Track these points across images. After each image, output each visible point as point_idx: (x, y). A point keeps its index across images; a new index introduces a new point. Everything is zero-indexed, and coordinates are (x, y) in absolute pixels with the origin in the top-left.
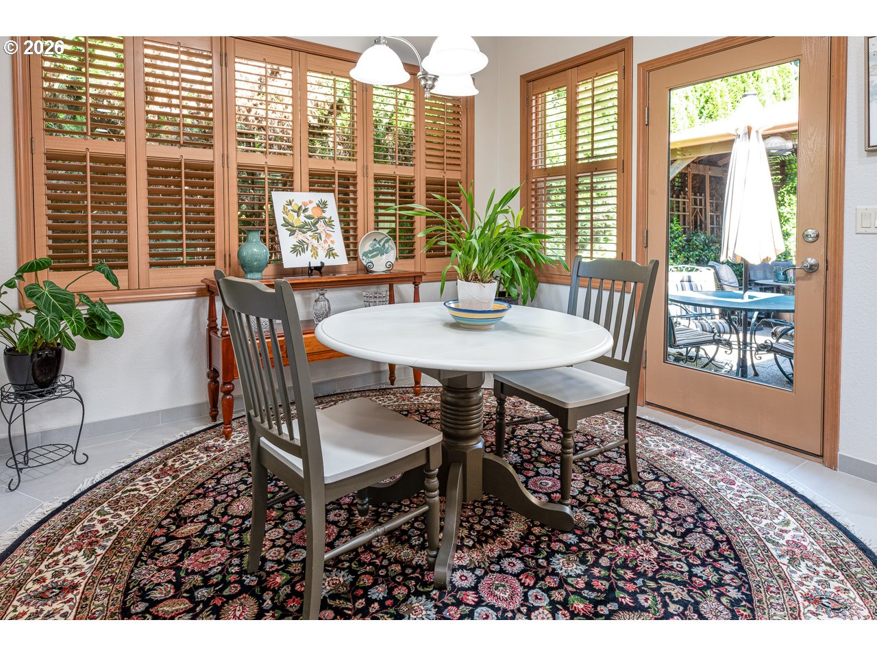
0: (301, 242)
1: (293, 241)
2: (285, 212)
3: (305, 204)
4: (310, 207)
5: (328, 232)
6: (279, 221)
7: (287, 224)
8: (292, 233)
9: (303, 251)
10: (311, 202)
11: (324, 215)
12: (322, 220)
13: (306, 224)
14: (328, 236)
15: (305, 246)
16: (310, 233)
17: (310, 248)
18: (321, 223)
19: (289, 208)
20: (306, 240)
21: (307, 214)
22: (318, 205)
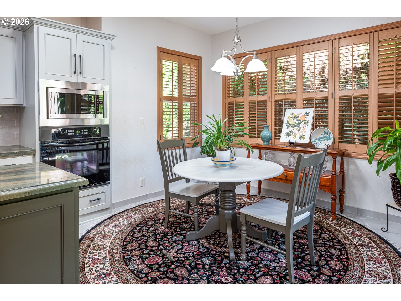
0: (291, 131)
1: (288, 130)
2: (289, 118)
3: (298, 114)
4: (300, 116)
5: (304, 127)
6: (285, 122)
7: (288, 123)
8: (288, 127)
9: (290, 135)
10: (301, 113)
11: (306, 119)
12: (303, 122)
13: (296, 123)
14: (304, 129)
15: (292, 133)
16: (296, 128)
17: (293, 134)
18: (303, 123)
19: (291, 116)
20: (293, 131)
21: (298, 119)
22: (304, 115)
